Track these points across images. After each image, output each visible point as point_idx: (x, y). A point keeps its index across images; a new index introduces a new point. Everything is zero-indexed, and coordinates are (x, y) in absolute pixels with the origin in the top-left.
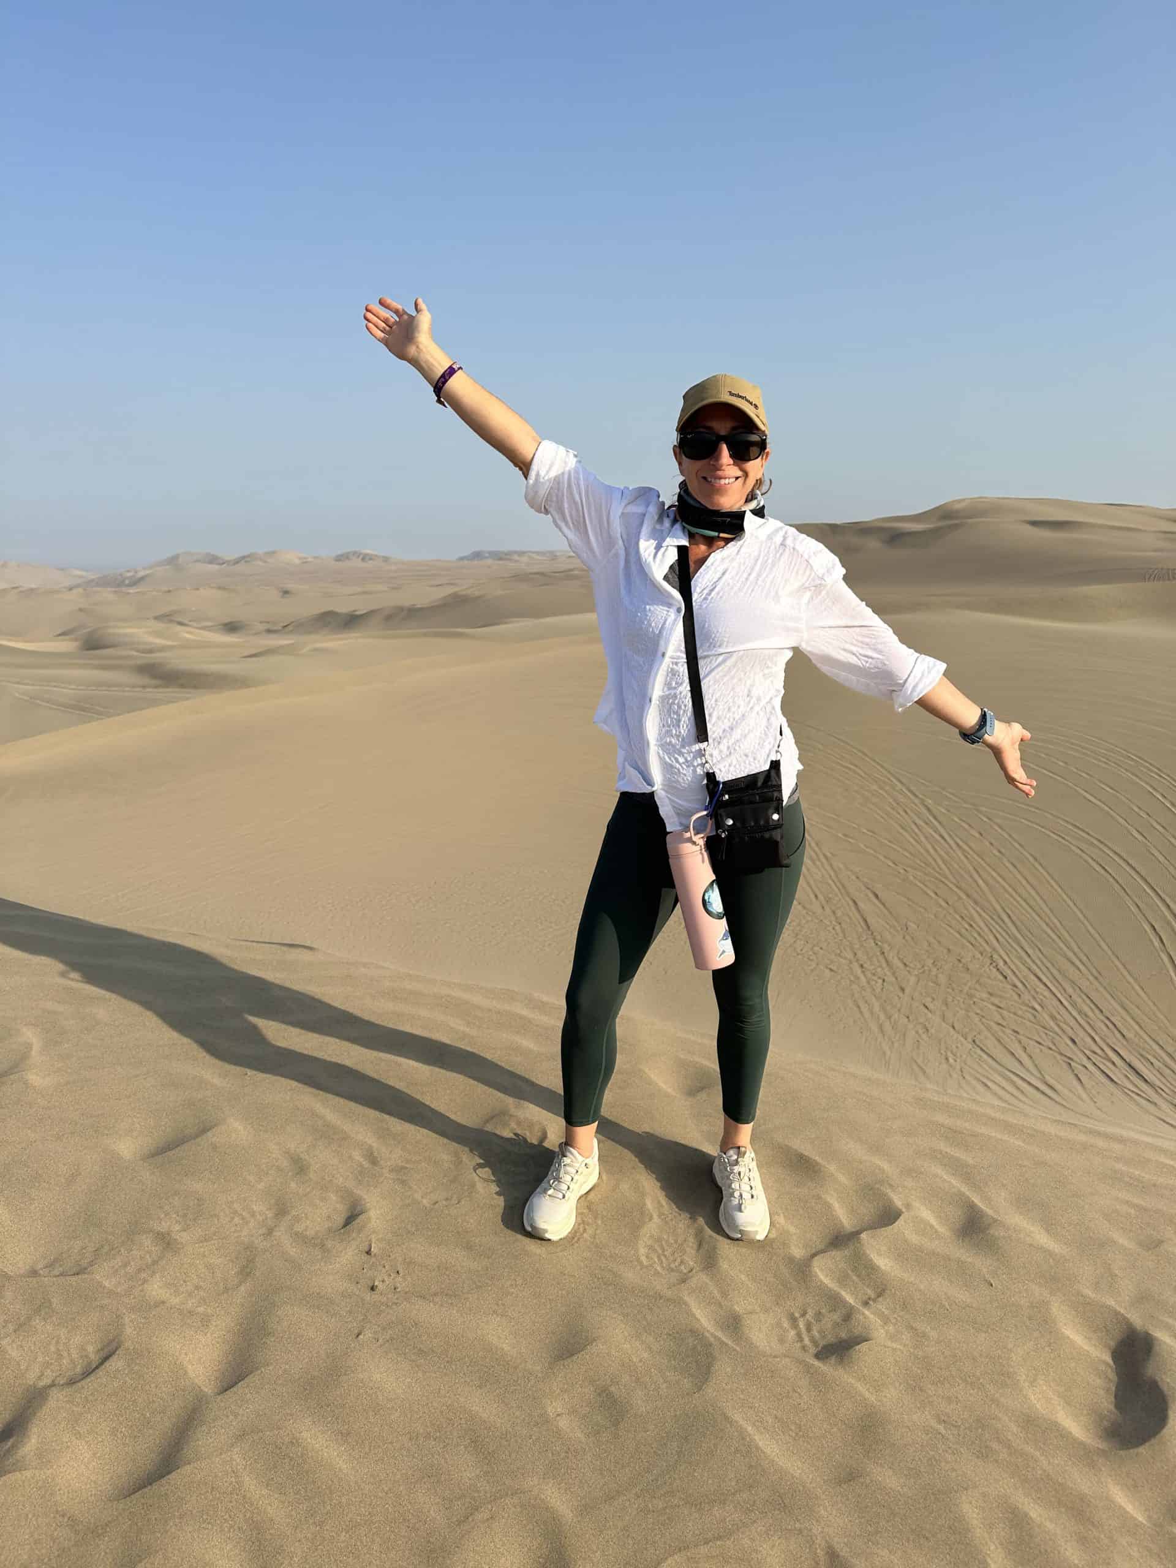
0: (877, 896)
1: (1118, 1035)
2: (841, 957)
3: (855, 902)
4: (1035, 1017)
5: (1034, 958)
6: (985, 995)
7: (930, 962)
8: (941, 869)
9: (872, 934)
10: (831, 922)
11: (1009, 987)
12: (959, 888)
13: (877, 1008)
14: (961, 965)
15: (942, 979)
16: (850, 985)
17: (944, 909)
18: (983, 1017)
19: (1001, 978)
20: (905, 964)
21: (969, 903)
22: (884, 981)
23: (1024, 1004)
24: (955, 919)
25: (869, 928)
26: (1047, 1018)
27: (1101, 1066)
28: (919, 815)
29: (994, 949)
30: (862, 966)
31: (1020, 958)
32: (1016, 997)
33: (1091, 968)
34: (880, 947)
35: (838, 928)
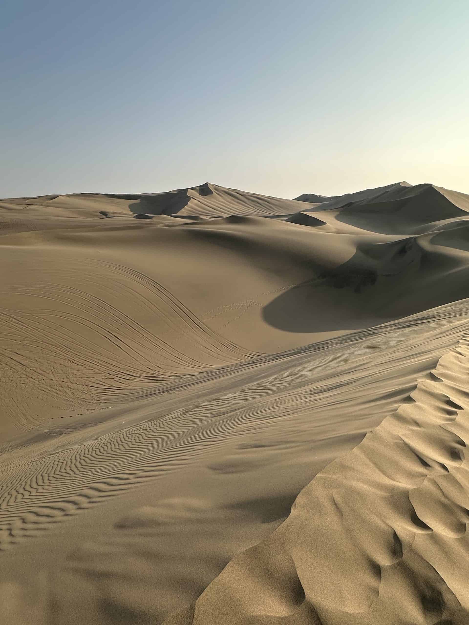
0: (17, 353)
1: (118, 368)
2: (22, 378)
3: (11, 358)
4: (94, 372)
5: (81, 356)
6: (76, 371)
7: (52, 368)
8: (34, 338)
9: (26, 366)
10: (8, 368)
11: (81, 366)
12: (43, 342)
13: (50, 389)
14: (62, 365)
15: (60, 372)
16: (34, 385)
17: (44, 350)
18: (81, 377)
19: (77, 365)
20: (46, 372)
21: (50, 346)
22: (43, 380)
23: (88, 369)
24: (49, 352)
25: (23, 365)
26: (97, 370)
27: (121, 377)
28: (11, 321)
29: (68, 357)
30: (32, 378)
31: (77, 357)
32: (85, 369)
33: (98, 353)
34: (32, 370)
35: (12, 369)
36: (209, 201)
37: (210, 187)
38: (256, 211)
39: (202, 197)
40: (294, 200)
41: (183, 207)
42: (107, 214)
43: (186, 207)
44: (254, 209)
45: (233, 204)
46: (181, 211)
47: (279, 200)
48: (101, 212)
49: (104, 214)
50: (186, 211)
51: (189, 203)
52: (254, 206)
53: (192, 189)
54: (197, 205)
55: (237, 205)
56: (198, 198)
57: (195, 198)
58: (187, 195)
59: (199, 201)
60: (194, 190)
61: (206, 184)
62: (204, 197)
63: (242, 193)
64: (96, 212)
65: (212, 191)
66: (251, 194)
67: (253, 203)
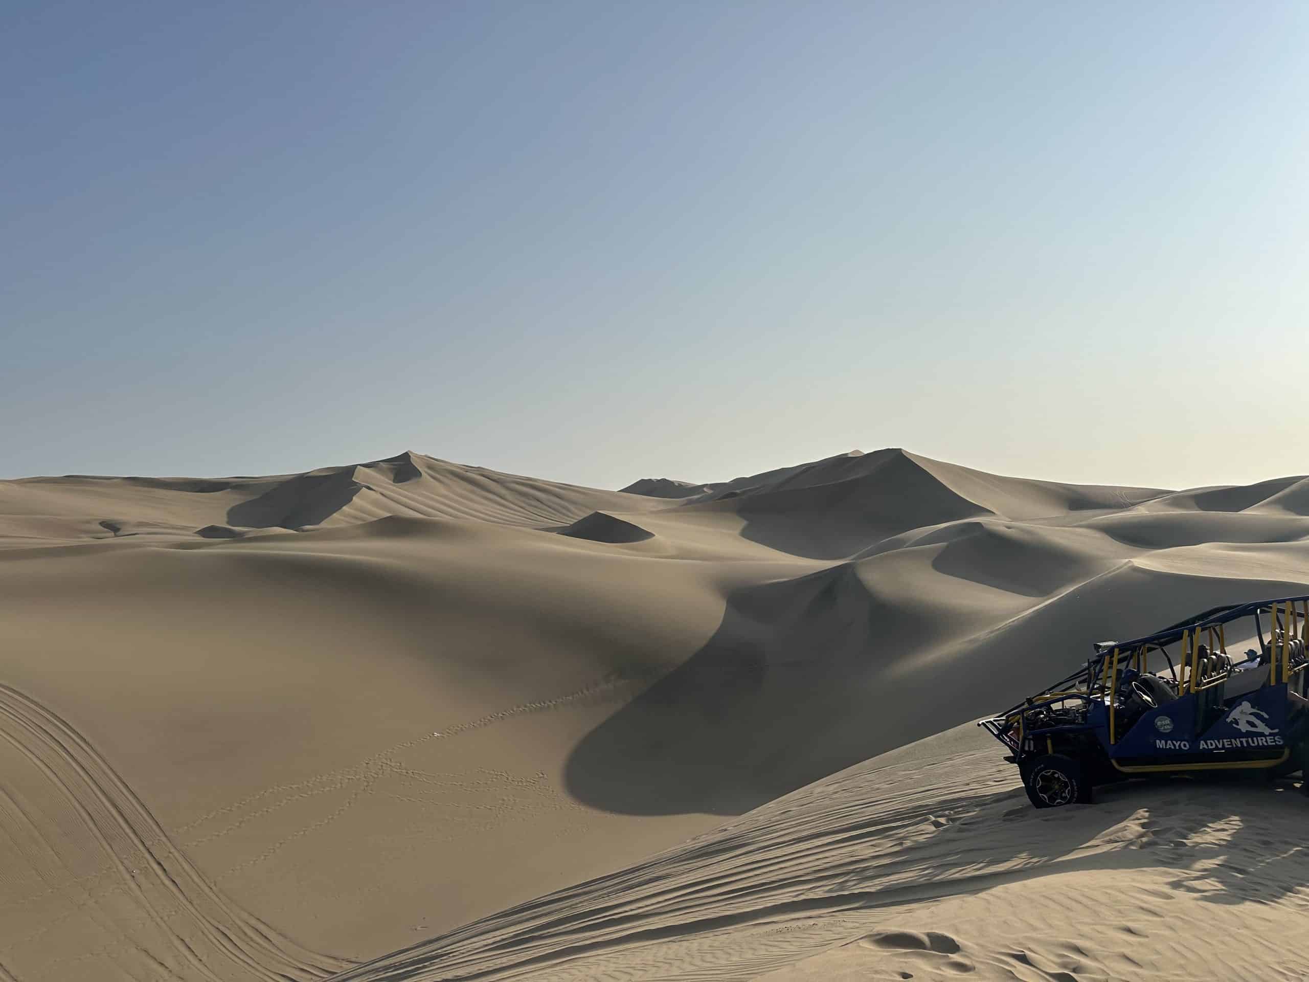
36: (410, 494)
37: (414, 461)
38: (528, 517)
39: (395, 486)
40: (621, 493)
41: (338, 507)
42: (118, 526)
43: (345, 508)
44: (524, 514)
45: (471, 500)
46: (331, 517)
47: (586, 491)
48: (103, 522)
49: (112, 527)
50: (347, 519)
51: (354, 498)
52: (523, 505)
53: (369, 467)
54: (376, 503)
55: (482, 504)
56: (381, 486)
57: (371, 487)
58: (353, 479)
59: (382, 494)
60: (372, 469)
61: (406, 456)
62: (396, 484)
63: (496, 477)
64: (88, 522)
65: (420, 469)
66: (521, 478)
67: (523, 499)
